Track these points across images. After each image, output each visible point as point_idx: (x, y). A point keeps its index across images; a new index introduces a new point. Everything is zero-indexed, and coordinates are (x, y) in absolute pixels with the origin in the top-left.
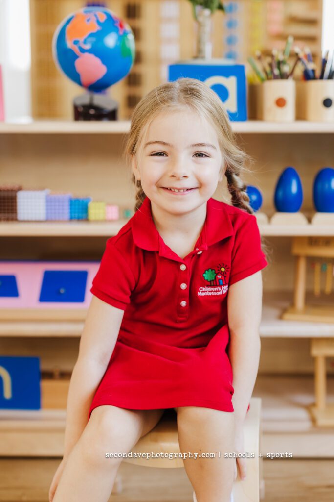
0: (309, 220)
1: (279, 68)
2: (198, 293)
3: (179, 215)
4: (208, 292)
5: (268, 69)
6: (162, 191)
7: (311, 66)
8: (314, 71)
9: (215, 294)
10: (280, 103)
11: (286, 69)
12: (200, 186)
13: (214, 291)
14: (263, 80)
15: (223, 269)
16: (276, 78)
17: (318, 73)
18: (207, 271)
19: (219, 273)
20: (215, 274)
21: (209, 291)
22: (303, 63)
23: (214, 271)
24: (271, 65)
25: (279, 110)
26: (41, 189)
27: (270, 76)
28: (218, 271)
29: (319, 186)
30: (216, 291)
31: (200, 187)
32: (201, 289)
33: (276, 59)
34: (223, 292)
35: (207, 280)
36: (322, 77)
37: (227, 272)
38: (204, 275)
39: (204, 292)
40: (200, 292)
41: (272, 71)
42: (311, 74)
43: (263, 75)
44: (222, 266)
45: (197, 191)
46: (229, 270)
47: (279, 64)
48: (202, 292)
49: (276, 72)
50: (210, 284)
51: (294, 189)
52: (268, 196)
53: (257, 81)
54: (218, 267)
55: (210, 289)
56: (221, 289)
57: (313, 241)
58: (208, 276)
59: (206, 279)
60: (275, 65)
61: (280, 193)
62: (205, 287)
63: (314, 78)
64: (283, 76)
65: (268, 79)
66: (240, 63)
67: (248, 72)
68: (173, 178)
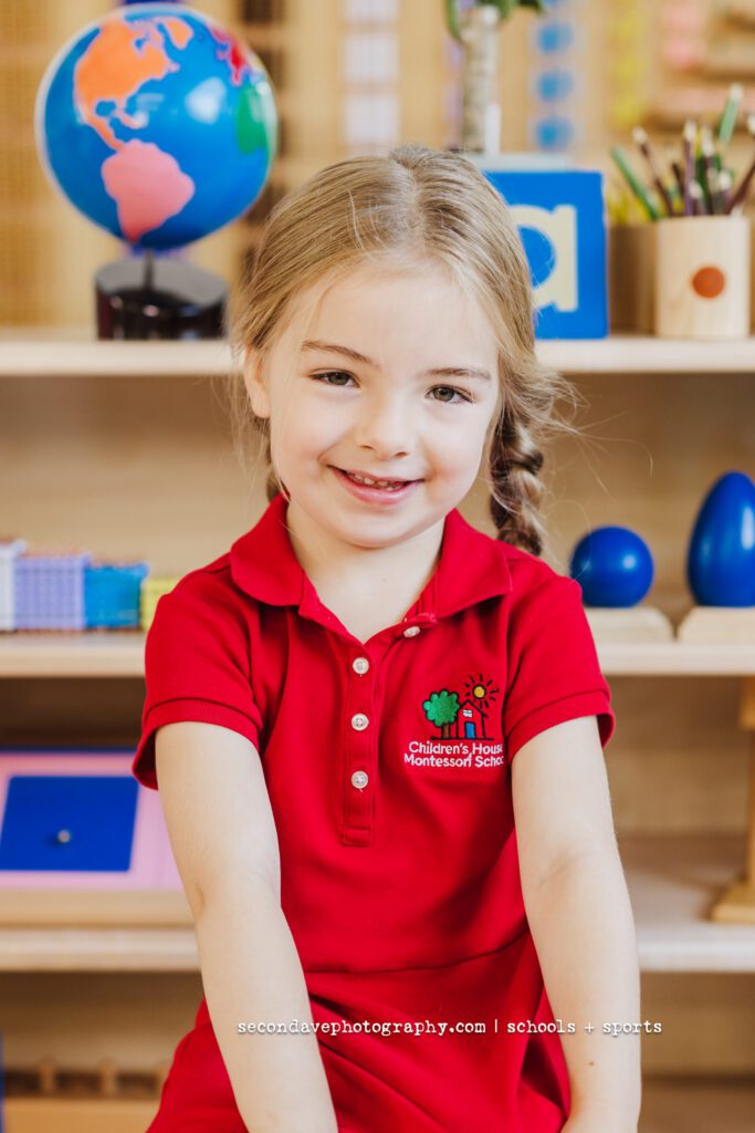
1: (702, 179)
2: (406, 756)
4: (432, 758)
5: (670, 183)
9: (453, 763)
10: (707, 283)
11: (723, 182)
12: (430, 475)
13: (449, 757)
14: (653, 217)
15: (480, 692)
16: (693, 210)
18: (435, 697)
19: (467, 701)
20: (457, 707)
21: (437, 756)
23: (455, 696)
24: (677, 171)
25: (703, 305)
26: (4, 540)
27: (677, 203)
28: (466, 698)
30: (456, 756)
31: (431, 480)
32: (415, 747)
33: (693, 153)
34: (474, 762)
35: (433, 721)
37: (490, 702)
38: (427, 706)
39: (422, 756)
40: (409, 754)
41: (682, 190)
43: (655, 200)
44: (478, 682)
45: (421, 489)
46: (500, 695)
47: (704, 166)
48: (417, 755)
49: (695, 191)
50: (443, 734)
51: (748, 535)
52: (668, 551)
53: (637, 216)
54: (467, 686)
55: (440, 749)
56: (470, 749)
58: (437, 709)
59: (431, 716)
60: (690, 172)
61: (706, 548)
62: (425, 743)
64: (715, 205)
65: (671, 213)
66: (588, 165)
67: (611, 193)
68: (367, 450)
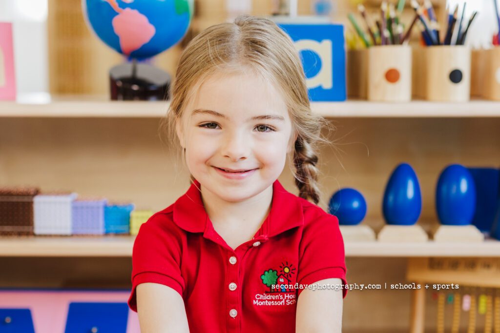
0: (431, 236)
1: (390, 28)
2: (254, 301)
3: (233, 202)
4: (267, 301)
5: (375, 30)
6: (213, 171)
7: (433, 26)
8: (437, 33)
9: (276, 303)
10: (392, 76)
11: (399, 30)
12: (261, 166)
13: (274, 300)
14: (367, 45)
15: (287, 270)
16: (385, 42)
17: (443, 36)
18: (266, 273)
19: (282, 274)
20: (277, 277)
21: (268, 300)
22: (423, 22)
23: (275, 272)
24: (378, 24)
25: (390, 86)
26: (67, 193)
27: (378, 39)
28: (281, 273)
29: (444, 189)
30: (277, 300)
31: (262, 168)
32: (258, 297)
33: (386, 16)
34: (286, 302)
35: (266, 284)
36: (448, 42)
37: (292, 274)
38: (263, 277)
39: (262, 300)
40: (256, 300)
41: (381, 33)
42: (434, 36)
43: (368, 38)
45: (257, 172)
46: (296, 272)
47: (390, 22)
48: (259, 300)
49: (386, 33)
50: (269, 291)
51: (410, 193)
52: (374, 200)
53: (360, 45)
54: (281, 267)
55: (270, 297)
56: (284, 297)
57: (435, 263)
58: (267, 278)
59: (265, 282)
60: (384, 25)
61: (391, 198)
62: (263, 295)
63: (438, 43)
64: (396, 40)
65: (376, 44)
66: (337, 21)
67: (348, 34)
68: (227, 158)
